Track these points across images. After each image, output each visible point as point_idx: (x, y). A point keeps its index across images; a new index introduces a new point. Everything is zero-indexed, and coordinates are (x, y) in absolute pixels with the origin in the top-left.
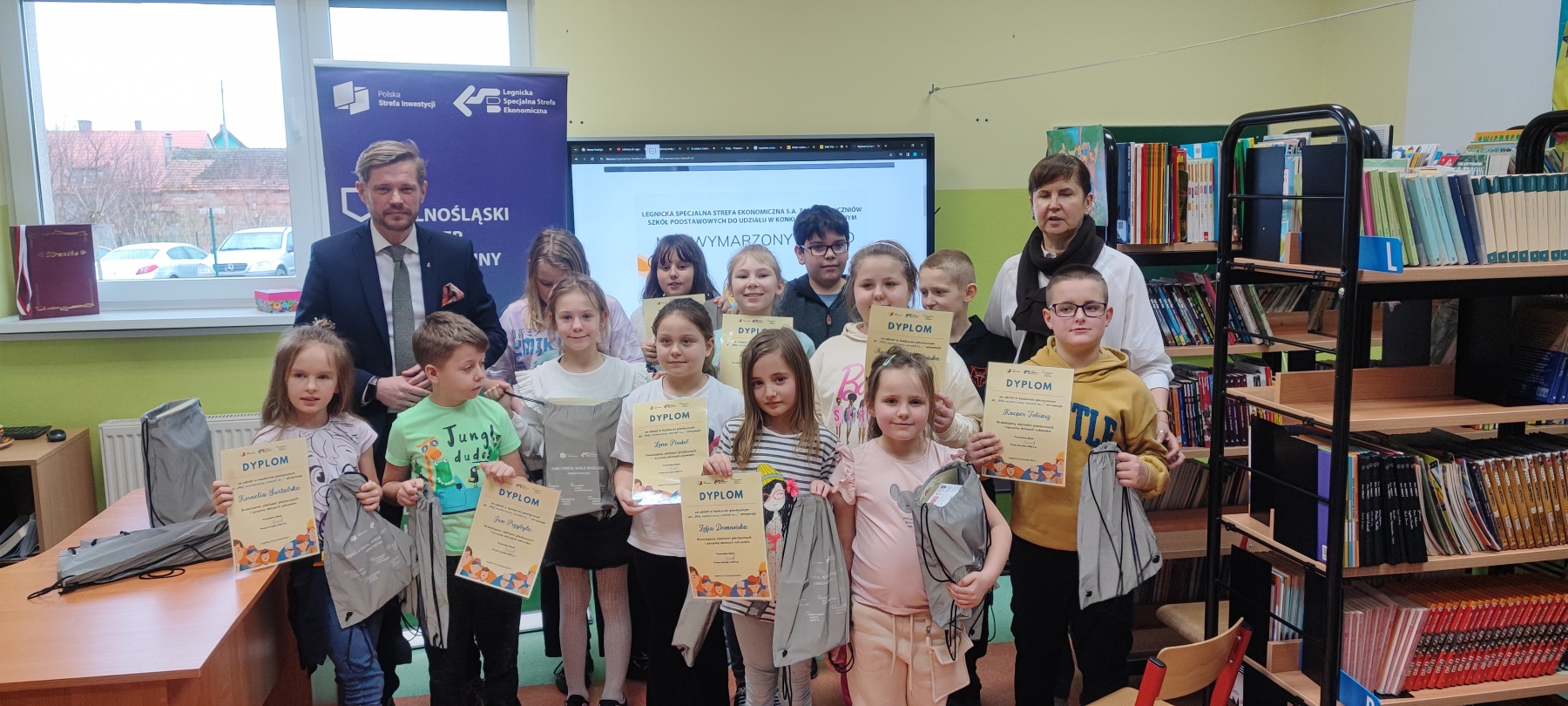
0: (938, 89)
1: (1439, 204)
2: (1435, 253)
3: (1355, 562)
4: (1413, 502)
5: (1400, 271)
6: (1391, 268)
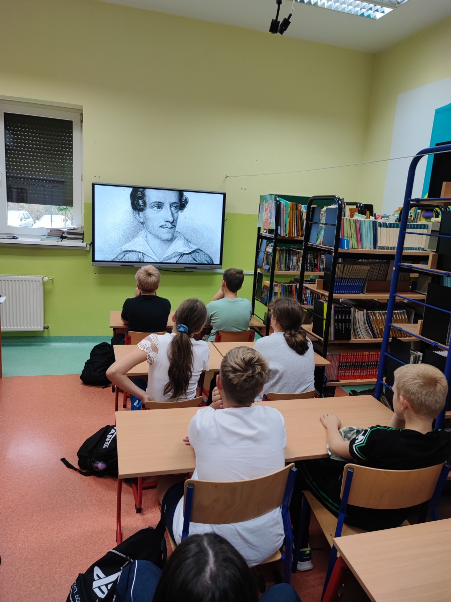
0: (229, 177)
1: (369, 230)
2: (364, 245)
3: (332, 339)
4: (349, 321)
5: (348, 249)
6: (346, 248)
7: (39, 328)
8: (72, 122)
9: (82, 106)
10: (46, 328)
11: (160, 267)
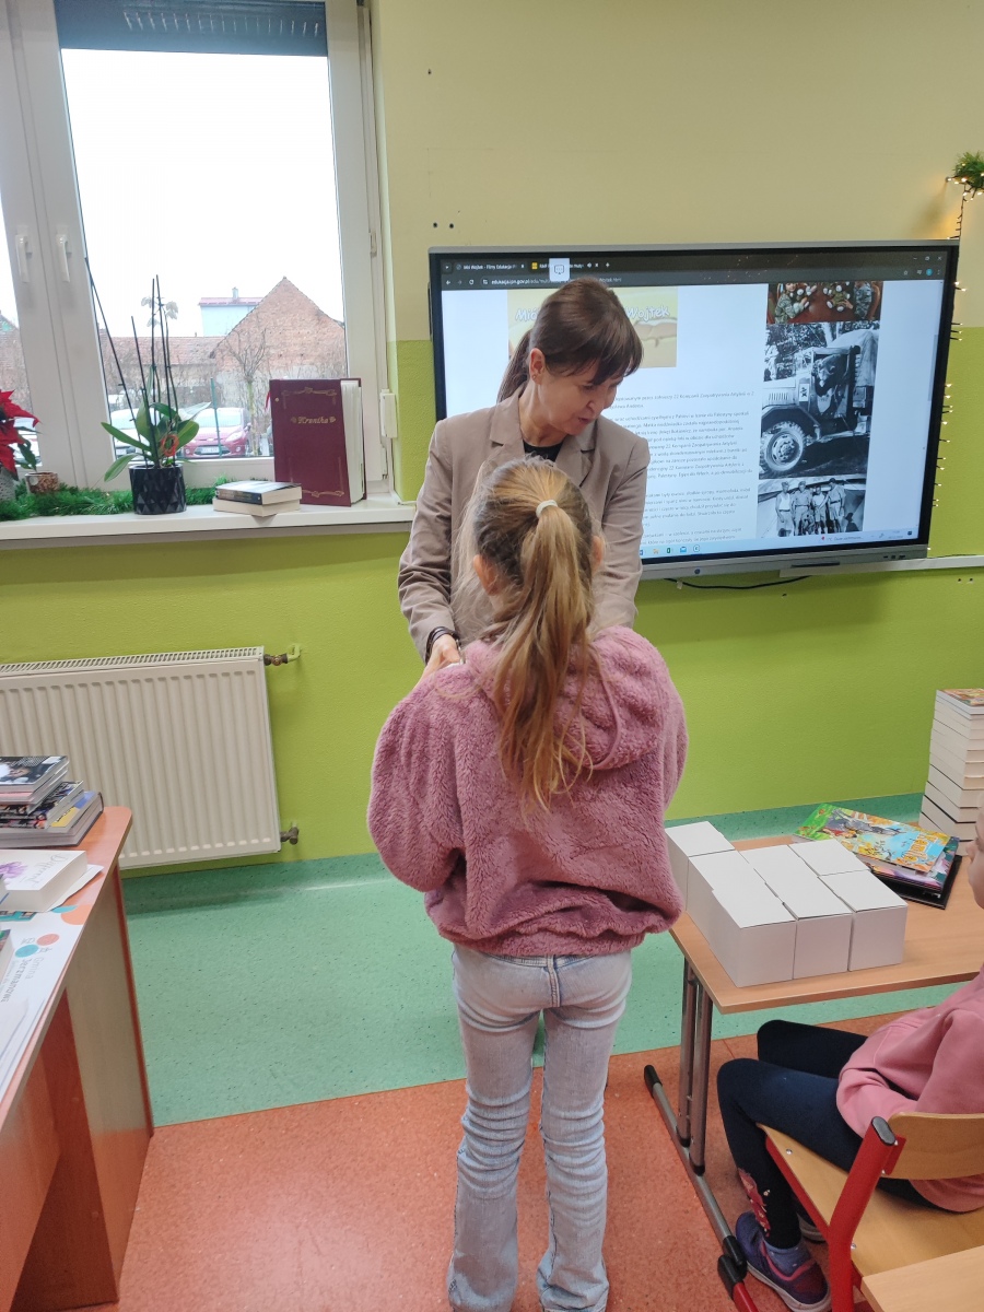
7: (266, 842)
10: (290, 838)
11: (697, 572)
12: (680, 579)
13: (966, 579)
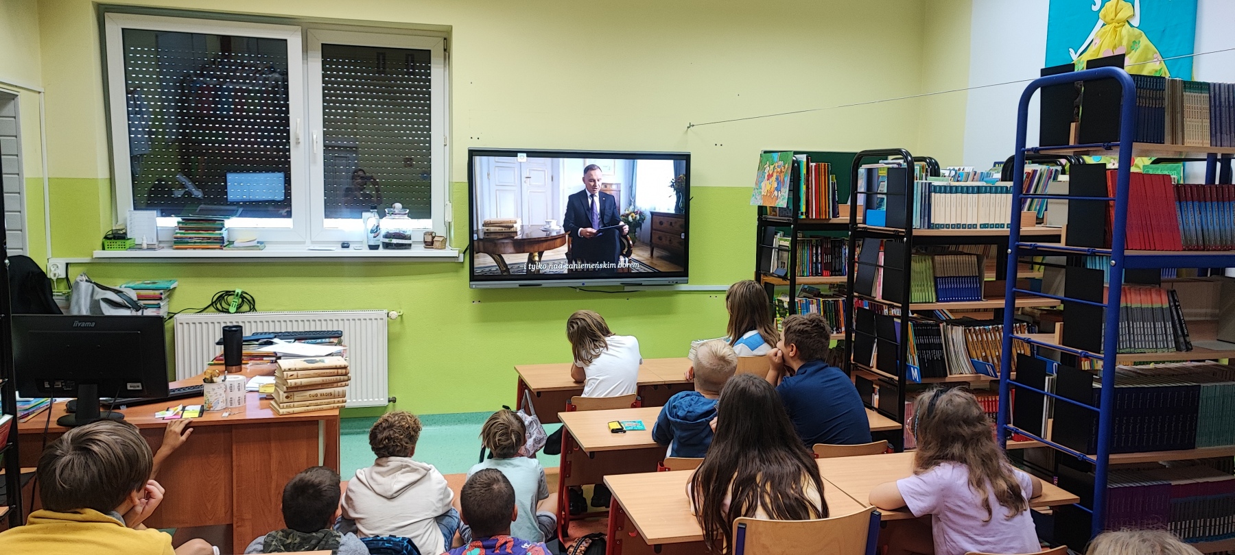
0: (693, 126)
4: (939, 346)
7: (383, 401)
8: (430, 51)
9: (451, 27)
10: (392, 400)
11: (583, 284)
12: (578, 287)
13: (713, 296)
